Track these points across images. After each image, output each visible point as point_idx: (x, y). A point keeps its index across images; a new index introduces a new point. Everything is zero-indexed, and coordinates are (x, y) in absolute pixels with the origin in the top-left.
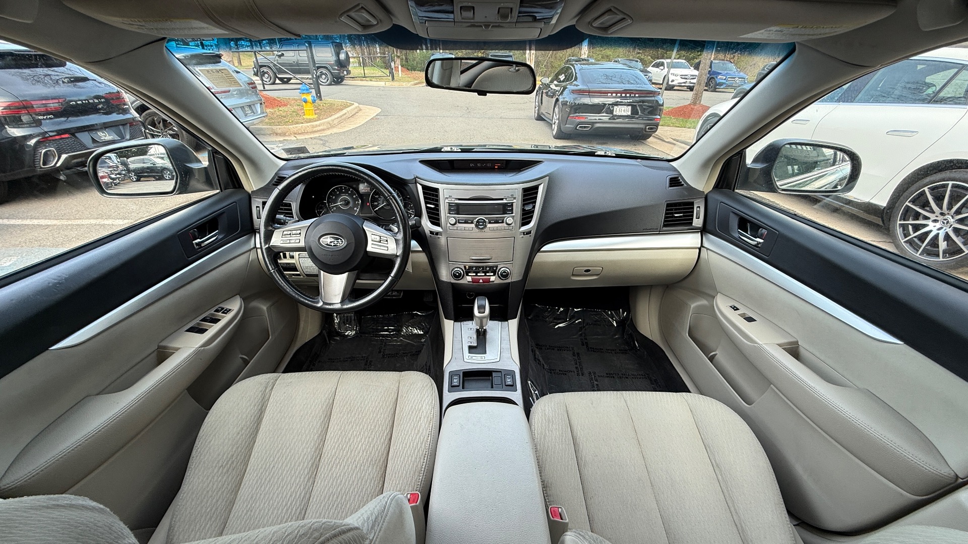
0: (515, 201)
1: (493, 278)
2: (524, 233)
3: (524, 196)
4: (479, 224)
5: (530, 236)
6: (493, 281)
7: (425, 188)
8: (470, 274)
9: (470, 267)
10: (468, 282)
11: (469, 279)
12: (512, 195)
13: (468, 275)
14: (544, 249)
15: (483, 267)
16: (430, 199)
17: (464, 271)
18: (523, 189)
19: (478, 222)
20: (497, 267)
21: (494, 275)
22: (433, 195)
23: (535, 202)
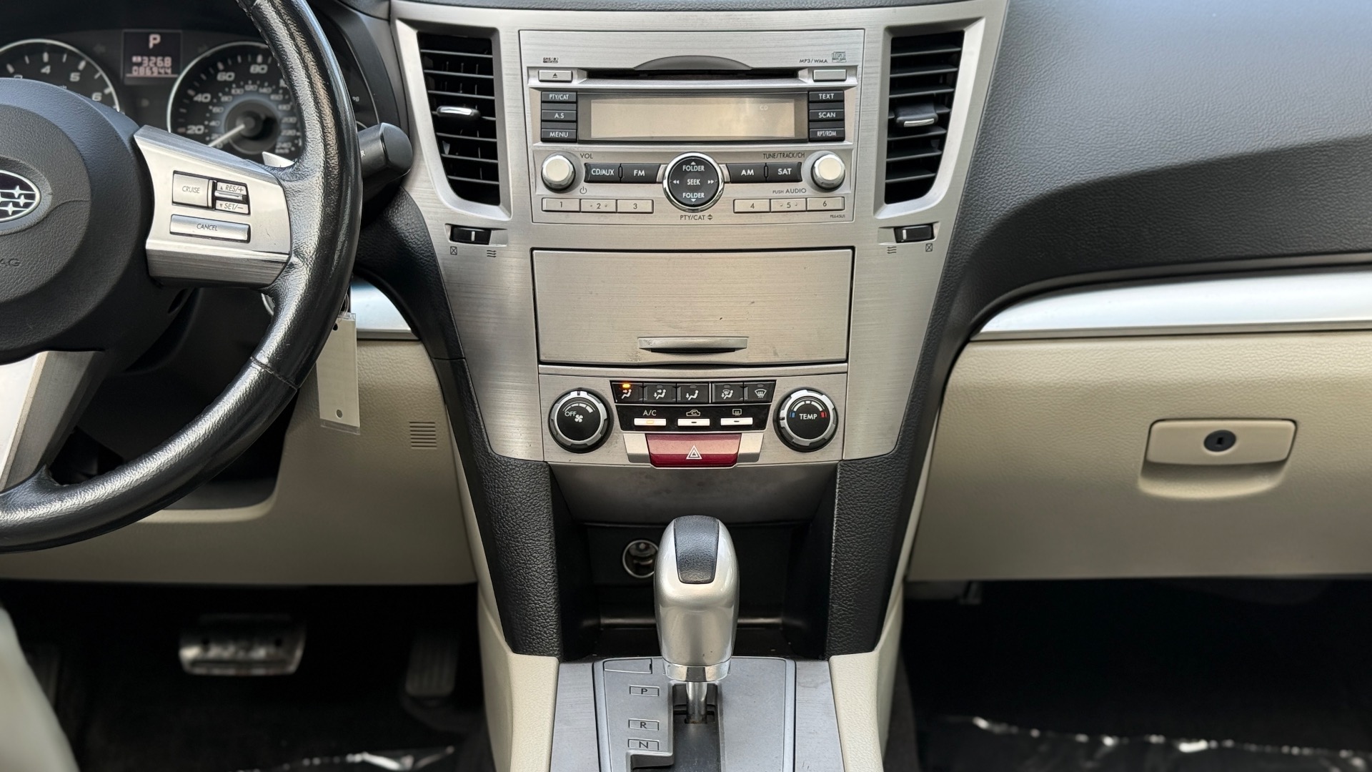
0: (851, 81)
1: (751, 443)
2: (897, 230)
3: (896, 64)
4: (683, 182)
5: (929, 249)
6: (754, 457)
7: (430, 36)
8: (638, 422)
9: (639, 386)
10: (633, 458)
11: (635, 443)
12: (839, 55)
13: (628, 426)
14: (998, 324)
15: (703, 386)
16: (454, 84)
17: (613, 405)
18: (890, 30)
19: (678, 172)
20: (770, 386)
21: (759, 425)
22: (470, 65)
23: (947, 100)
